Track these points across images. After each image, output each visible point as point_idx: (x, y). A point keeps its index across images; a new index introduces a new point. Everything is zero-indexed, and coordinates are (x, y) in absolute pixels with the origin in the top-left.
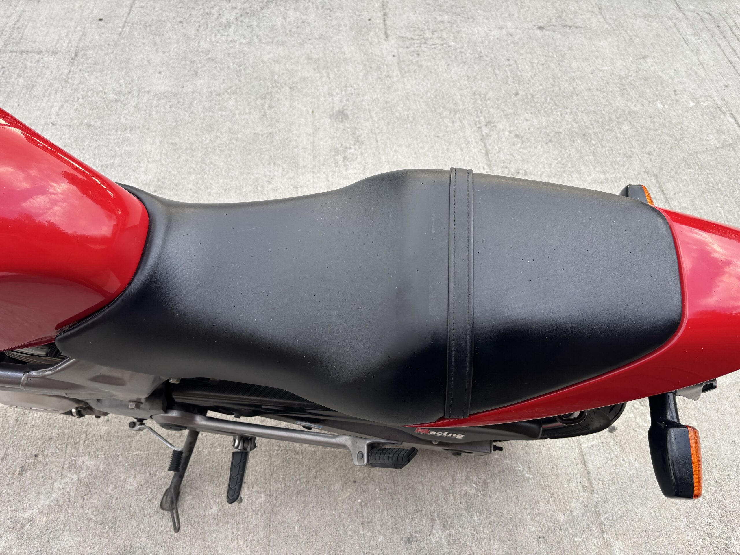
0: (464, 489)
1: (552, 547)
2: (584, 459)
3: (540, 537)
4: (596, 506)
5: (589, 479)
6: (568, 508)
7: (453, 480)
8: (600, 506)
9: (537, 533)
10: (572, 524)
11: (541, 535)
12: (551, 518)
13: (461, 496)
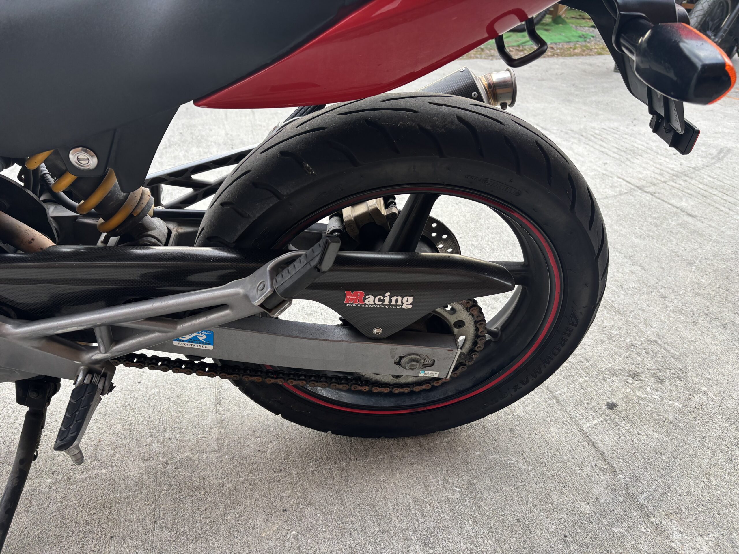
0: (444, 495)
1: (587, 546)
2: (590, 440)
3: (565, 537)
4: (627, 489)
5: (605, 460)
6: (591, 495)
7: (425, 487)
8: (632, 487)
9: (560, 531)
10: (604, 513)
11: (566, 533)
12: (573, 511)
13: (442, 504)
